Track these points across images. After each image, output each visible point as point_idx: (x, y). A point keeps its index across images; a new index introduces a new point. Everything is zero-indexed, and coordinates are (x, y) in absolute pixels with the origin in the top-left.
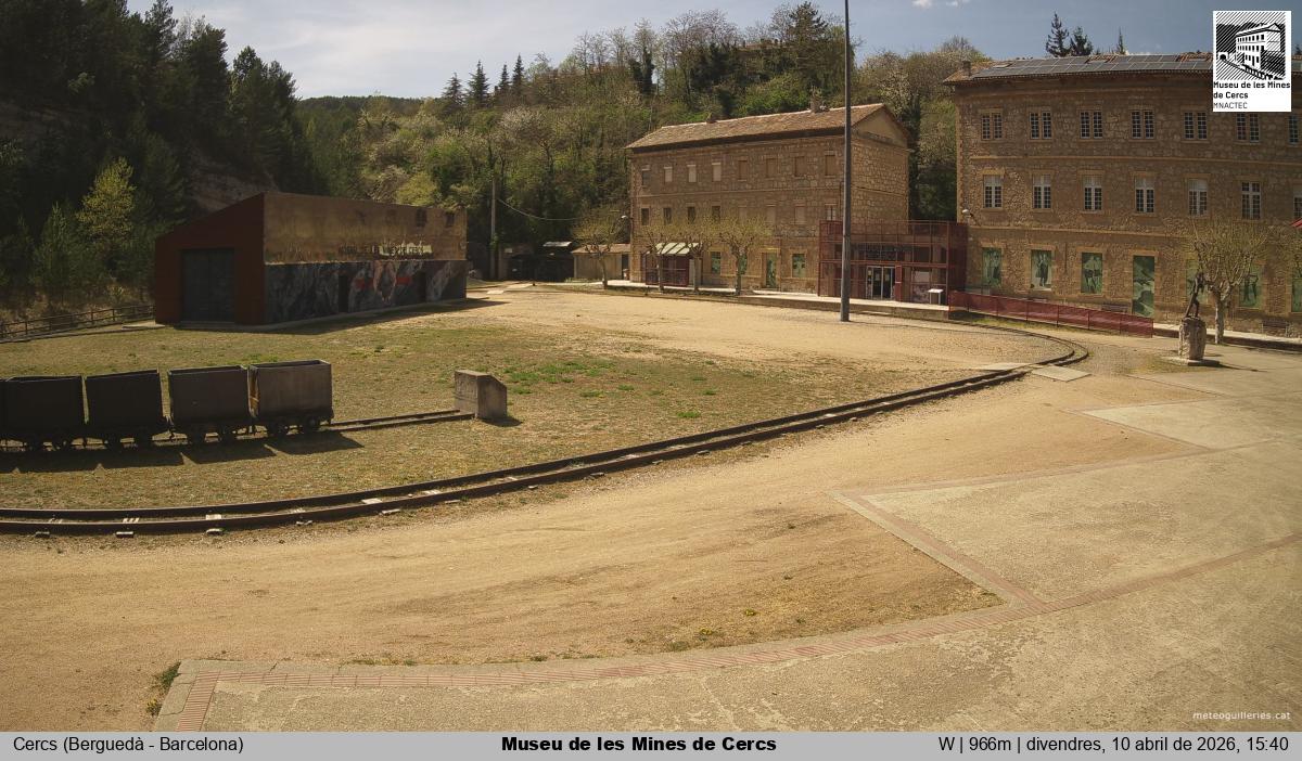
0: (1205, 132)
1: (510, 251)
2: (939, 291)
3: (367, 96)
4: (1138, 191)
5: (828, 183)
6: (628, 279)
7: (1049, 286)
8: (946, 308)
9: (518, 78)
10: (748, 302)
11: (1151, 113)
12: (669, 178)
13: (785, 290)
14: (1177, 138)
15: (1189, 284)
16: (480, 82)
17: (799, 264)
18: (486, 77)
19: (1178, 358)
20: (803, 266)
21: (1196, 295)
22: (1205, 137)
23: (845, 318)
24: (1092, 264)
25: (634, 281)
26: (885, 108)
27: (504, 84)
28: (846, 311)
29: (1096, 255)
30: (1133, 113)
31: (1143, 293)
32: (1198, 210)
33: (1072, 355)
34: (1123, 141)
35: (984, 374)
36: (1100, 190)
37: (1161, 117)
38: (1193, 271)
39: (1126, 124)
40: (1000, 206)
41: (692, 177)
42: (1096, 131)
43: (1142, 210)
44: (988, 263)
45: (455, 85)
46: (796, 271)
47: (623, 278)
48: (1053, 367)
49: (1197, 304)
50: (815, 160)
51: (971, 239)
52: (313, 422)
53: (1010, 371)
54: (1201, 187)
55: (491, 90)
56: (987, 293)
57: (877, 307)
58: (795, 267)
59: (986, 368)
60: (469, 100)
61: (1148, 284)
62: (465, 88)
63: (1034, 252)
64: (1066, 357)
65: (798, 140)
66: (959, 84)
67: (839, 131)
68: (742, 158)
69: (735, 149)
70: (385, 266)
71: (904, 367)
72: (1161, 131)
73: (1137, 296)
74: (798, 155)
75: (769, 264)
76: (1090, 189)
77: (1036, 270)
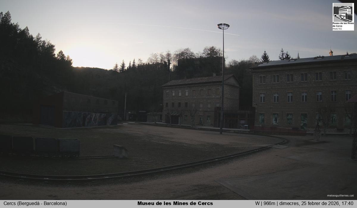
0: (321, 78)
1: (130, 113)
2: (247, 126)
3: (92, 67)
4: (302, 96)
5: (217, 96)
6: (162, 122)
7: (277, 123)
8: (249, 130)
9: (134, 65)
10: (194, 129)
11: (306, 74)
12: (174, 95)
13: (205, 126)
14: (314, 80)
15: (316, 121)
16: (123, 66)
17: (209, 118)
18: (125, 64)
19: (313, 141)
20: (210, 119)
21: (318, 123)
22: (321, 80)
23: (221, 133)
24: (290, 117)
25: (163, 123)
26: (233, 76)
27: (130, 67)
28: (221, 132)
29: (291, 114)
30: (302, 75)
31: (304, 124)
32: (319, 100)
33: (284, 141)
34: (298, 82)
35: (259, 148)
36: (292, 96)
37: (309, 75)
38: (317, 118)
39: (299, 78)
40: (264, 102)
41: (180, 94)
42: (291, 80)
43: (304, 101)
44: (261, 118)
45: (116, 67)
46: (208, 120)
47: (160, 122)
48: (278, 145)
49: (318, 125)
50: (214, 90)
51: (256, 111)
52: (74, 156)
53: (267, 147)
54: (320, 94)
55: (126, 68)
56: (261, 126)
57: (230, 130)
58: (208, 119)
59: (260, 146)
60: (120, 70)
61: (305, 121)
62: (119, 67)
63: (273, 114)
64: (282, 143)
65: (209, 84)
66: (254, 69)
67: (221, 82)
68: (194, 89)
69: (192, 86)
70: (95, 115)
71: (237, 146)
72: (309, 79)
73: (302, 125)
74: (209, 88)
75: (200, 119)
76: (289, 96)
77: (274, 119)
